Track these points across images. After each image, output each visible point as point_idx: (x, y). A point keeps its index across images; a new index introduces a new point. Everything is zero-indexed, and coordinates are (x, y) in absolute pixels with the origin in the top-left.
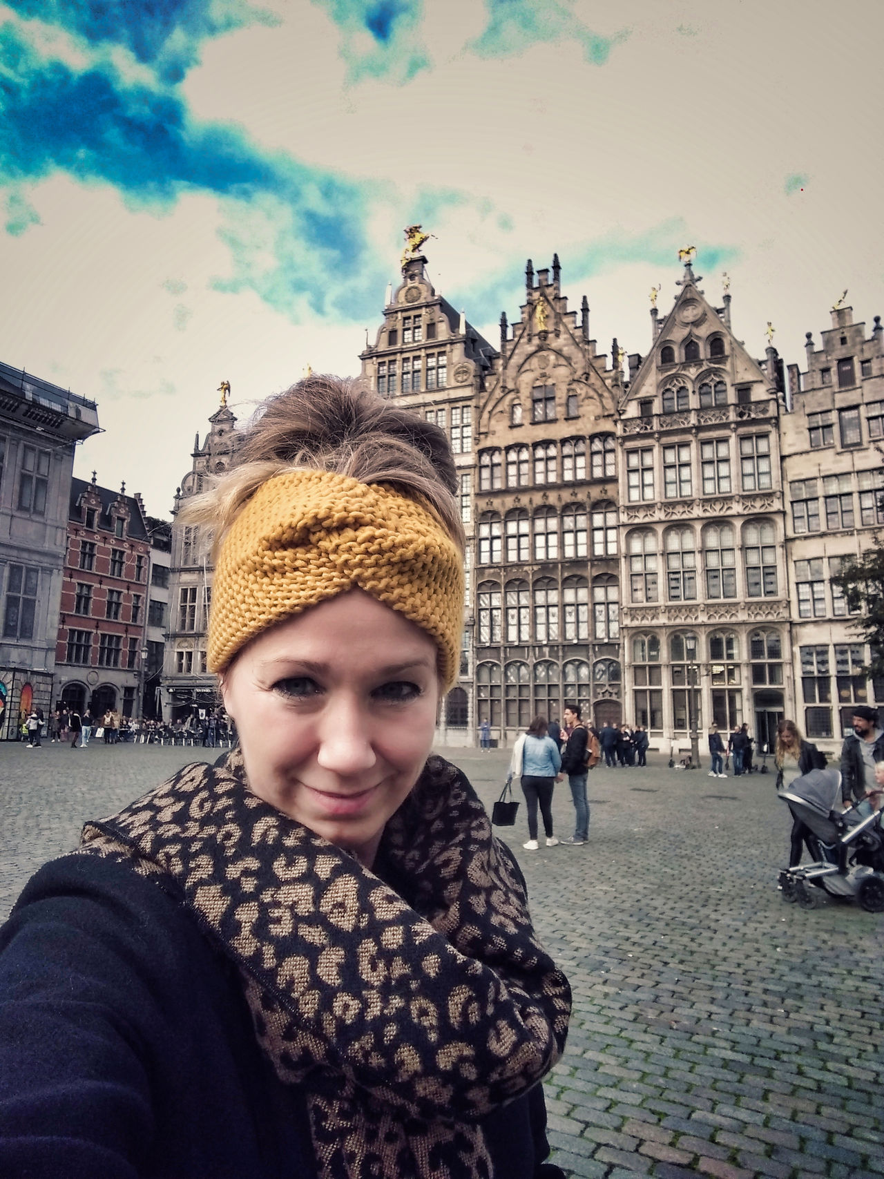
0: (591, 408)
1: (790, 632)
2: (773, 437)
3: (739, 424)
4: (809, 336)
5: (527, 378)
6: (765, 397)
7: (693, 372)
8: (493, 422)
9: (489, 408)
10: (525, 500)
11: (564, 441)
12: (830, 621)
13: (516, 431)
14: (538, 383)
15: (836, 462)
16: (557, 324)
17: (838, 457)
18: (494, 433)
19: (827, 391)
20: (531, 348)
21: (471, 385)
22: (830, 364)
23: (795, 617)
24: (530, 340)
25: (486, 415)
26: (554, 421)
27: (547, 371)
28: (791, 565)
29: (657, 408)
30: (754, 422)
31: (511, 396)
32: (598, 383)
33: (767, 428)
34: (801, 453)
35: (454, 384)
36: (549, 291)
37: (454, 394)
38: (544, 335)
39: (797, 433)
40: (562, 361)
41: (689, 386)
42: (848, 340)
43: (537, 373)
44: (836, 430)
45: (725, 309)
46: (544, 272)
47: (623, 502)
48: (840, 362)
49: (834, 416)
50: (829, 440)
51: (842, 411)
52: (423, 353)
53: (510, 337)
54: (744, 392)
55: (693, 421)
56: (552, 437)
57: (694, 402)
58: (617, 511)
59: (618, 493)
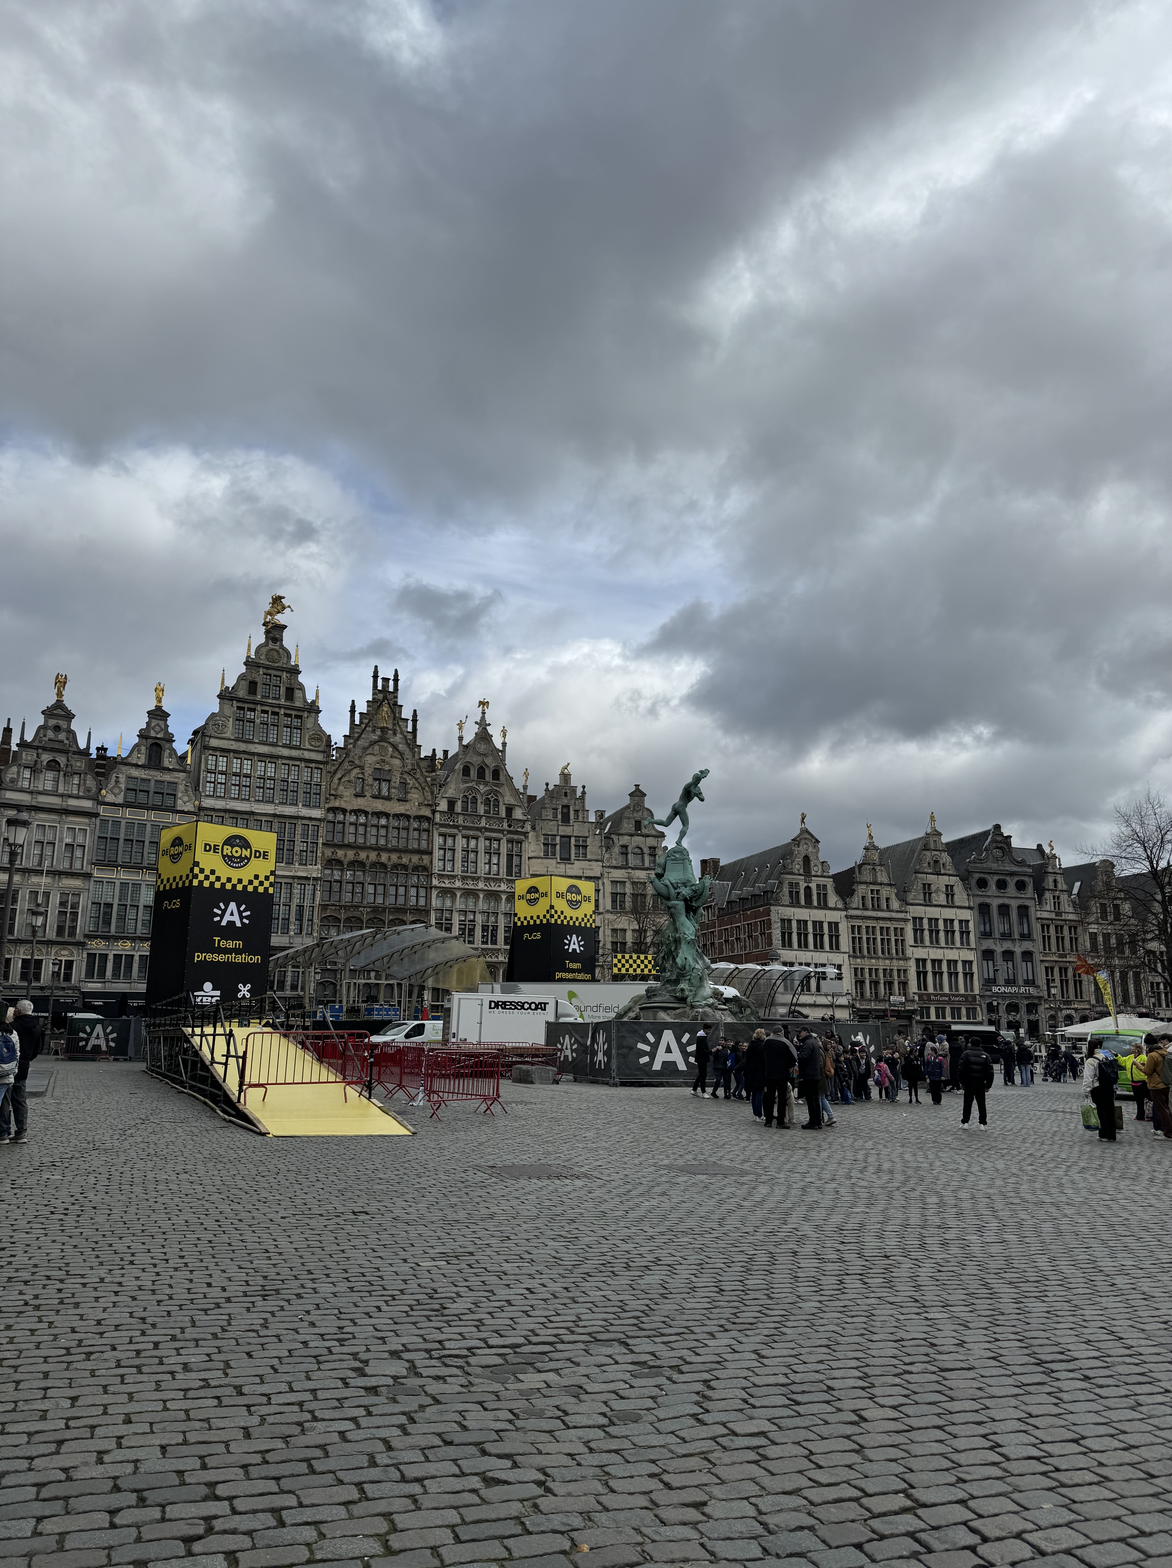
0: (416, 796)
2: (525, 845)
3: (509, 832)
4: (547, 784)
5: (370, 760)
6: (521, 817)
7: (482, 788)
8: (341, 788)
9: (339, 775)
10: (363, 855)
11: (397, 816)
13: (359, 800)
14: (378, 766)
15: (557, 868)
16: (394, 725)
17: (558, 866)
18: (341, 796)
19: (555, 823)
20: (375, 737)
21: (324, 752)
22: (558, 806)
24: (374, 731)
25: (336, 780)
26: (388, 798)
27: (387, 759)
29: (458, 807)
30: (517, 833)
31: (357, 770)
32: (422, 780)
33: (522, 837)
35: (307, 746)
36: (390, 697)
37: (307, 755)
38: (383, 730)
39: (538, 845)
40: (396, 754)
41: (479, 797)
43: (378, 758)
44: (558, 847)
45: (503, 751)
46: (386, 680)
47: (436, 870)
48: (563, 807)
49: (558, 839)
50: (554, 854)
51: (562, 836)
52: (282, 712)
53: (357, 722)
54: (510, 810)
55: (483, 823)
56: (387, 810)
57: (481, 809)
58: (430, 875)
59: (431, 862)
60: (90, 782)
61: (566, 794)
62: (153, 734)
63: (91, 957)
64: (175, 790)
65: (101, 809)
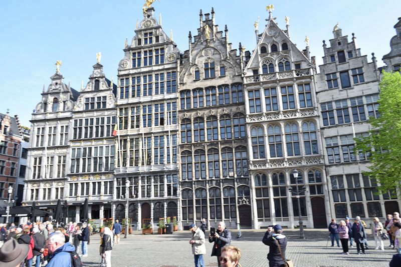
0: (230, 72)
1: (325, 170)
2: (312, 84)
3: (297, 79)
4: (324, 42)
6: (307, 67)
7: (275, 57)
9: (184, 72)
11: (220, 87)
12: (343, 164)
13: (197, 83)
14: (206, 62)
15: (340, 94)
17: (341, 92)
18: (186, 84)
19: (334, 64)
20: (203, 47)
21: (176, 63)
22: (334, 53)
23: (327, 163)
26: (214, 78)
27: (211, 56)
28: (324, 140)
29: (261, 71)
30: (303, 78)
31: (195, 67)
32: (234, 62)
33: (309, 80)
34: (324, 91)
35: (167, 62)
36: (210, 23)
37: (166, 67)
39: (322, 82)
40: (215, 52)
41: (274, 63)
42: (341, 43)
43: (206, 58)
44: (339, 80)
45: (286, 31)
46: (207, 15)
47: (248, 112)
48: (339, 52)
49: (338, 75)
50: (337, 86)
51: (341, 72)
52: (153, 48)
53: (193, 41)
54: (298, 66)
55: (278, 77)
56: (213, 85)
57: (277, 69)
58: (245, 117)
59: (245, 109)
60: (69, 104)
61: (339, 44)
62: (95, 76)
63: (71, 185)
64: (106, 100)
65: (75, 116)
